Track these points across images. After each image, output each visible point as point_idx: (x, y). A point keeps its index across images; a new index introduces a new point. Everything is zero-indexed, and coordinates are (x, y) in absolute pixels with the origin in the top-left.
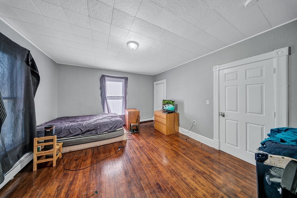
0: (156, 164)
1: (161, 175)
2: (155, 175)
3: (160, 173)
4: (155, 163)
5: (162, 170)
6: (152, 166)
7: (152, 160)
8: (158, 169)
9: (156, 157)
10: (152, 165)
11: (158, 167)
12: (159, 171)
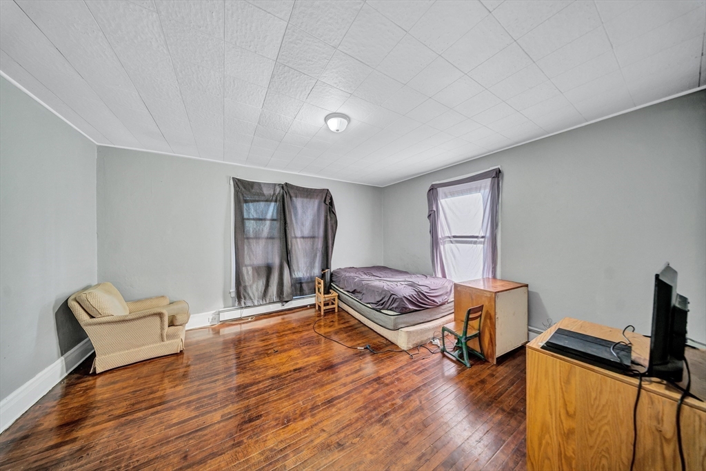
0: (313, 416)
1: (277, 424)
2: (280, 413)
3: (283, 424)
4: (315, 414)
5: (290, 428)
6: (306, 408)
7: (328, 408)
8: (295, 419)
9: (340, 416)
10: (309, 407)
11: (303, 419)
12: (288, 421)
